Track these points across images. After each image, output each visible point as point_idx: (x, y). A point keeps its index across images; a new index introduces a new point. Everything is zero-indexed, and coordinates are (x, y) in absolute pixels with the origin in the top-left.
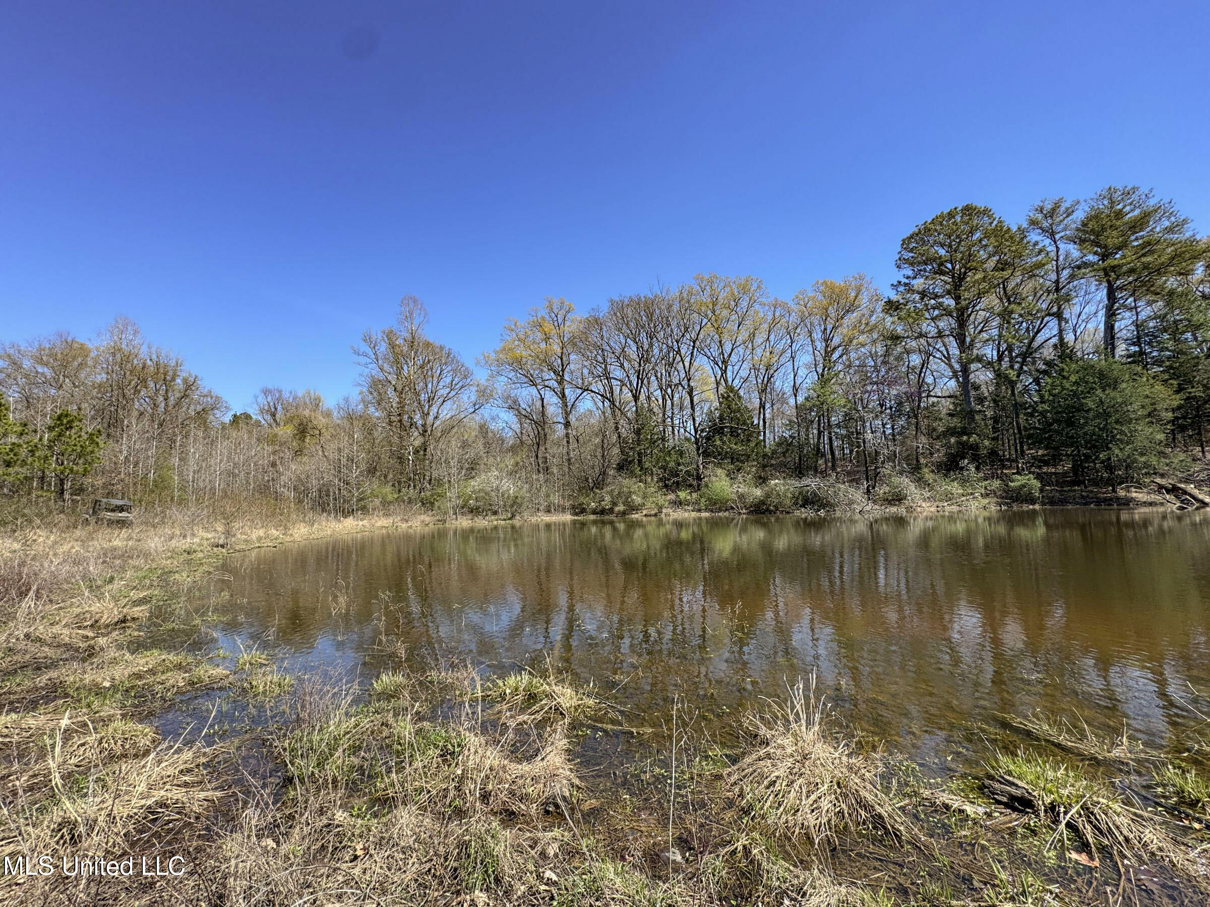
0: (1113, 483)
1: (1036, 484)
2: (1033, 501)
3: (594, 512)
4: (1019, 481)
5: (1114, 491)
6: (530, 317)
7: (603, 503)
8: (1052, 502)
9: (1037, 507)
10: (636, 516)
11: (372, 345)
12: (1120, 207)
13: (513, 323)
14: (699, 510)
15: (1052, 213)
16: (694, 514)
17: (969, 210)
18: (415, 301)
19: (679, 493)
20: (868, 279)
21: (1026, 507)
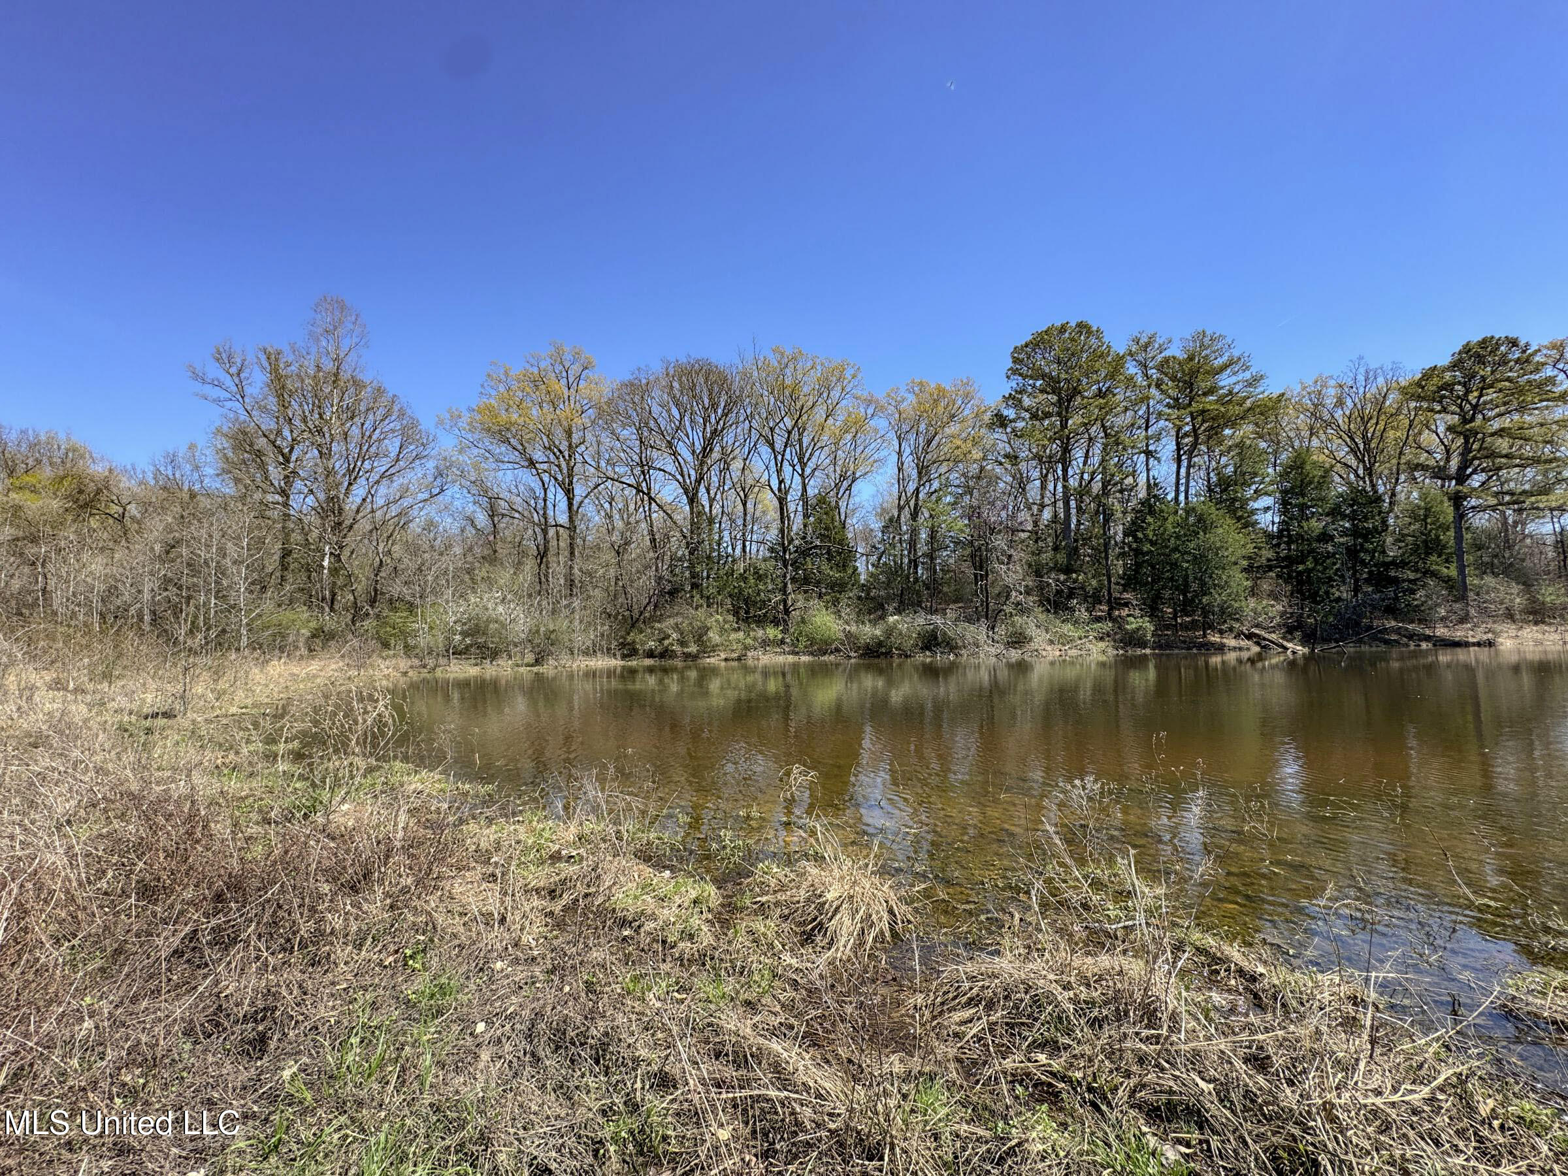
0: (1208, 626)
1: (1149, 627)
2: (1143, 645)
3: (650, 654)
4: (1132, 625)
5: (1205, 636)
6: (527, 366)
7: (666, 642)
8: (1160, 647)
9: (1148, 651)
10: (712, 660)
11: (233, 370)
12: (1208, 352)
13: (502, 371)
14: (797, 653)
15: (1145, 348)
16: (791, 659)
17: (1082, 327)
18: (342, 307)
19: (768, 630)
20: (976, 386)
21: (1139, 652)
